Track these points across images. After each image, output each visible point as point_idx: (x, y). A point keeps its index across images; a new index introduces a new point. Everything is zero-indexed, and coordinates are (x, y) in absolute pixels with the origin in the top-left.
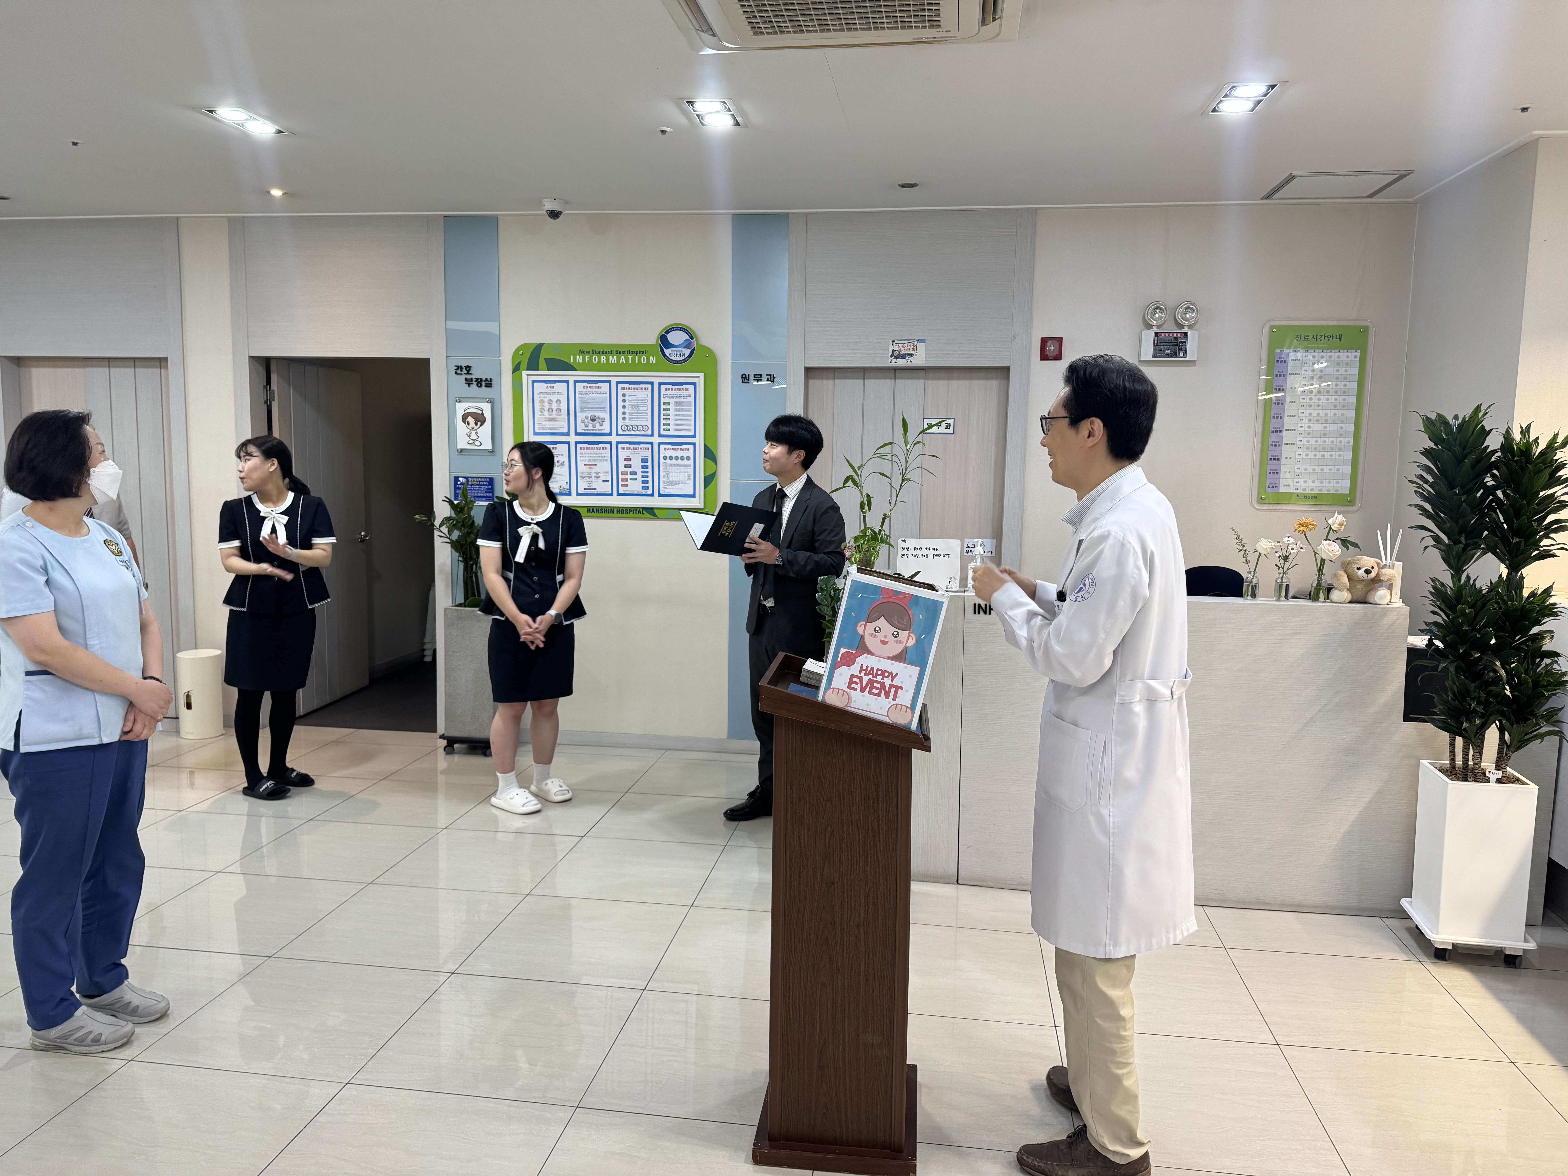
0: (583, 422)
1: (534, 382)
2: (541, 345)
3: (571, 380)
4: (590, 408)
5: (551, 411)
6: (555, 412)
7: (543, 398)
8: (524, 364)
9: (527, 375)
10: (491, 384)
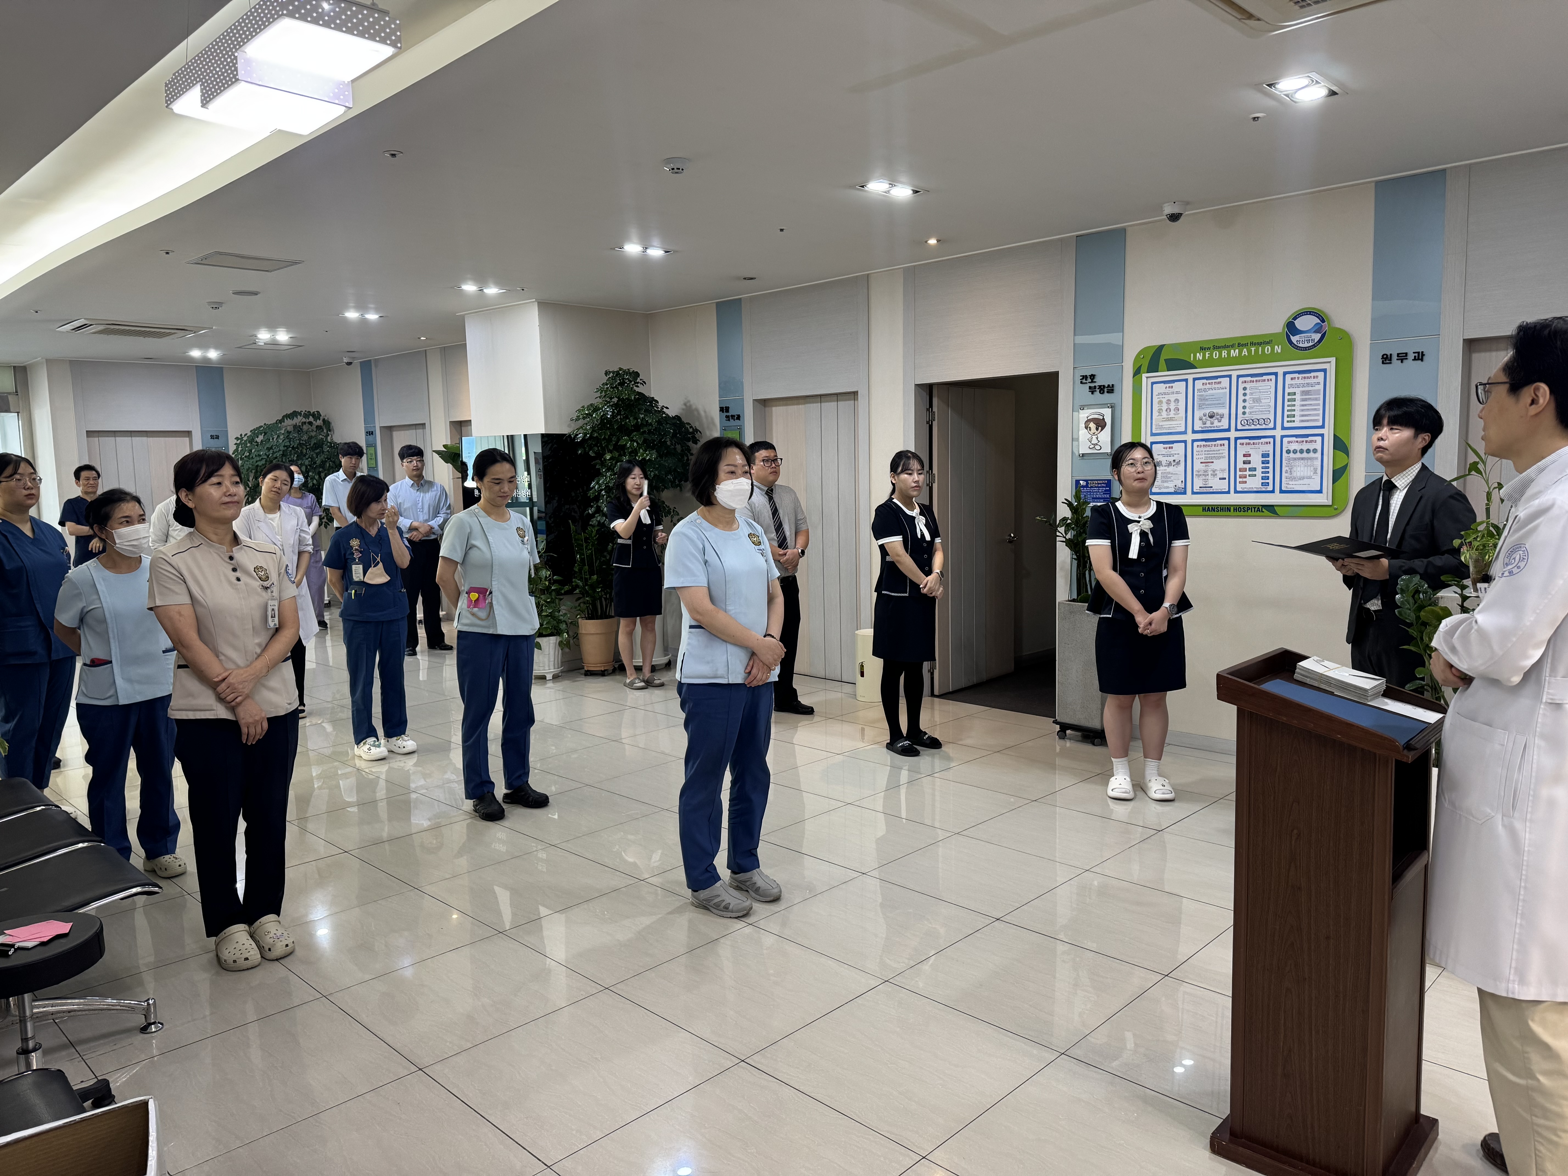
0: (1201, 419)
1: (1153, 383)
2: (1162, 347)
3: (1190, 378)
4: (1208, 405)
5: (1169, 411)
6: (1172, 412)
7: (1162, 399)
8: (1145, 368)
9: (1147, 378)
10: (1113, 390)
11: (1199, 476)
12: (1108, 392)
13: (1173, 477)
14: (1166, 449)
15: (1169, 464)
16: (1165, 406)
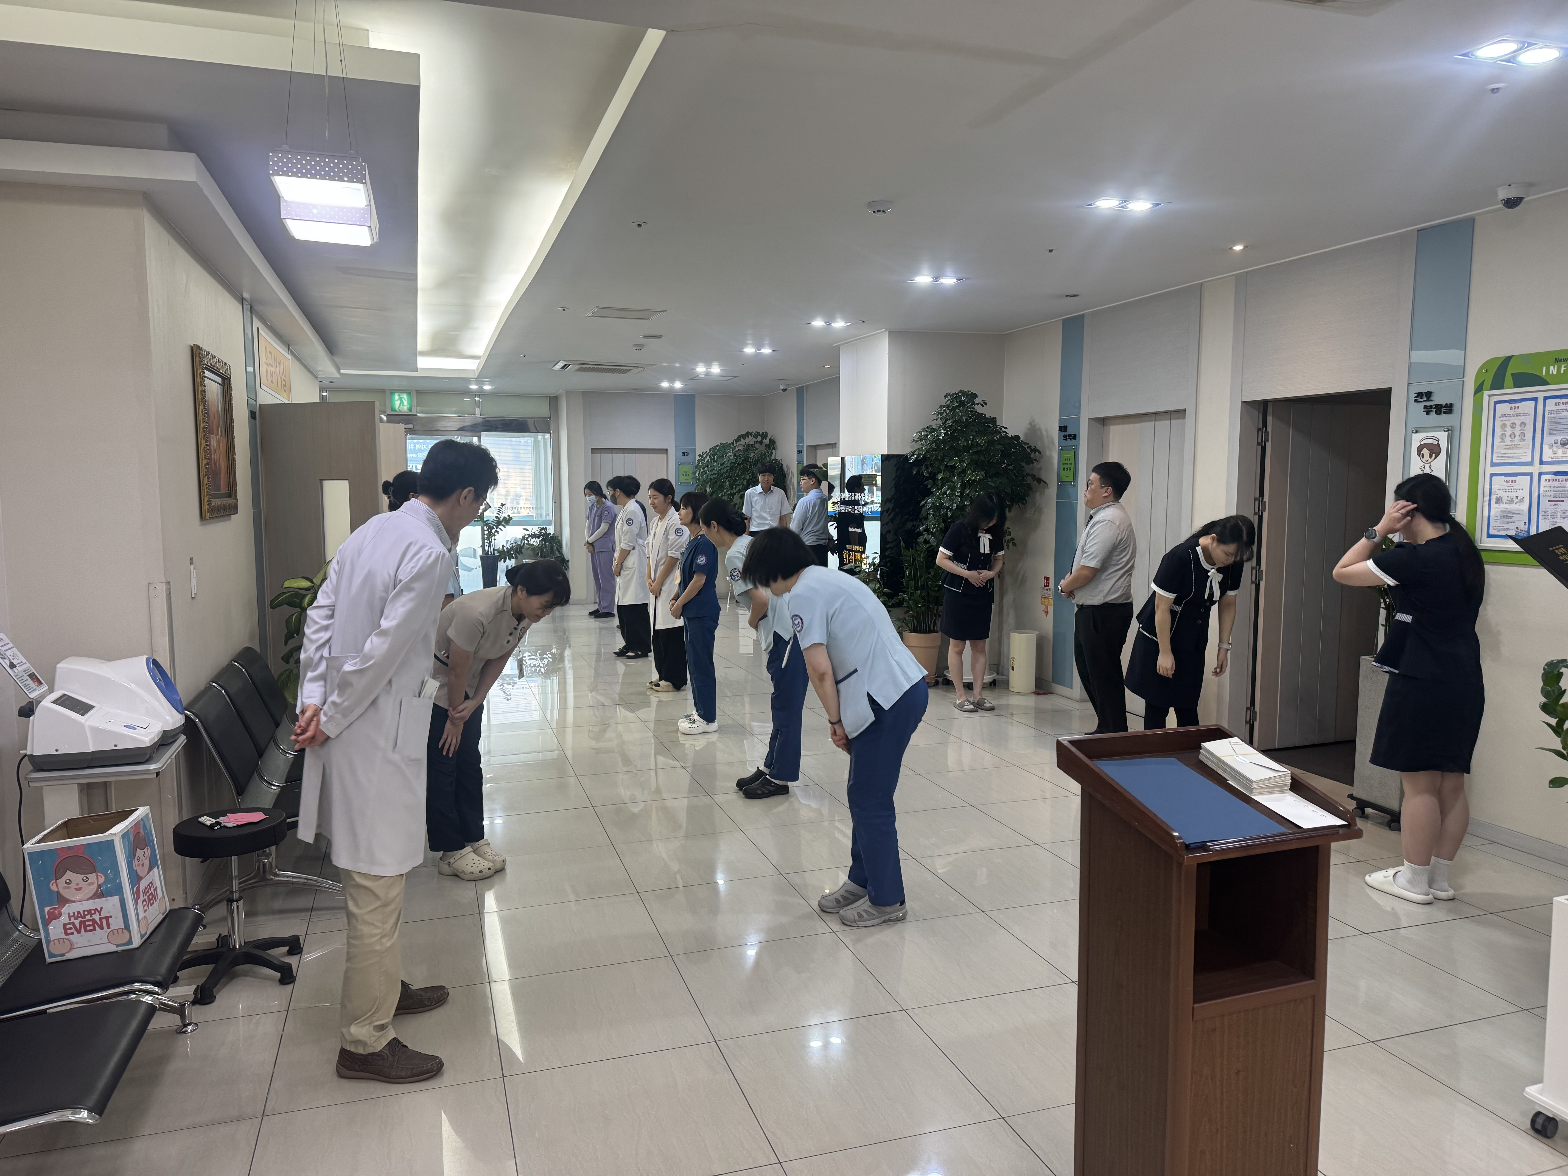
0: (1551, 446)
1: (1496, 403)
2: (1509, 358)
3: (1541, 396)
4: (1561, 430)
5: (1513, 436)
6: (1517, 438)
7: (1505, 422)
8: (1488, 383)
9: (1489, 396)
10: (1451, 410)
11: (1545, 517)
12: (1445, 413)
13: (1516, 517)
14: (1508, 482)
15: (1511, 501)
16: (1508, 431)
